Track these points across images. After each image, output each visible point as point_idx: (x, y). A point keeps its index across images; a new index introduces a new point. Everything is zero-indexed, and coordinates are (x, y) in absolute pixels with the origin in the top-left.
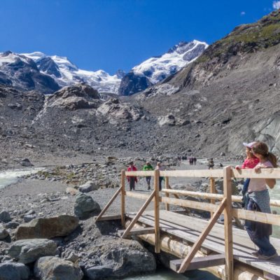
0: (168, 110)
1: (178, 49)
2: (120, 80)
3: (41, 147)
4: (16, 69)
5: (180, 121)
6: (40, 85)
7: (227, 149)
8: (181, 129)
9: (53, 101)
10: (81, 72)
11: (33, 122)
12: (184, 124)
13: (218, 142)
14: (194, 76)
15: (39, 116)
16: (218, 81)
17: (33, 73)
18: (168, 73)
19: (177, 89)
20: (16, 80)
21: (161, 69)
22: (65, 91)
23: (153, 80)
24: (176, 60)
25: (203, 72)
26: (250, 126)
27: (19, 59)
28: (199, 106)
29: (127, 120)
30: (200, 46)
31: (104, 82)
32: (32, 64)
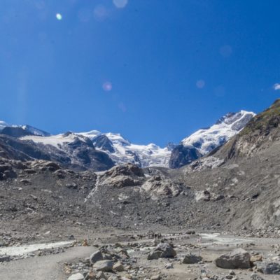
0: (207, 184)
1: (226, 120)
2: (170, 152)
3: (88, 224)
4: (75, 148)
5: (215, 196)
6: (96, 161)
7: (250, 223)
8: (215, 204)
9: (103, 180)
10: (133, 147)
11: (86, 200)
12: (218, 199)
13: (245, 217)
14: (238, 147)
15: (91, 194)
16: (261, 152)
17: (90, 150)
18: (217, 143)
19: (222, 161)
20: (74, 157)
21: (210, 140)
22: (113, 171)
23: (202, 151)
24: (225, 130)
25: (246, 144)
26: (272, 201)
27: (78, 139)
28: (236, 180)
29: (167, 196)
30: (247, 115)
31: (155, 155)
32: (89, 142)
